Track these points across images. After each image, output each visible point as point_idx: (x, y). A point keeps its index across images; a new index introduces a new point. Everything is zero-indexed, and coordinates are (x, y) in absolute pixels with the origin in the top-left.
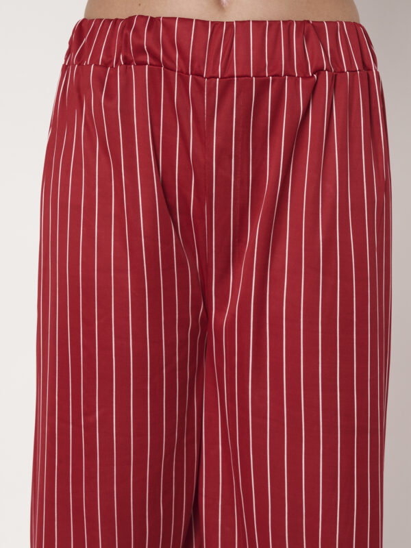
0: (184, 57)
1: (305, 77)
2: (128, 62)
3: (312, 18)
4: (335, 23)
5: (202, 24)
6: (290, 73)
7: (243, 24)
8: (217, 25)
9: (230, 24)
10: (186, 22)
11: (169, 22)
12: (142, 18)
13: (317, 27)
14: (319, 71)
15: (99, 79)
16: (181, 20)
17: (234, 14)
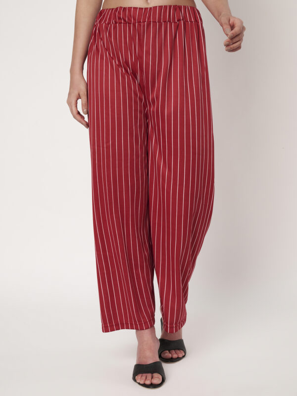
0: (135, 19)
1: (175, 22)
2: (116, 23)
3: (178, 4)
4: (186, 6)
5: (141, 9)
6: (169, 21)
7: (155, 8)
8: (146, 9)
9: (151, 8)
10: (135, 8)
11: (130, 8)
12: (121, 8)
13: (180, 7)
14: (179, 20)
15: (107, 28)
16: (134, 8)
17: (152, 5)
